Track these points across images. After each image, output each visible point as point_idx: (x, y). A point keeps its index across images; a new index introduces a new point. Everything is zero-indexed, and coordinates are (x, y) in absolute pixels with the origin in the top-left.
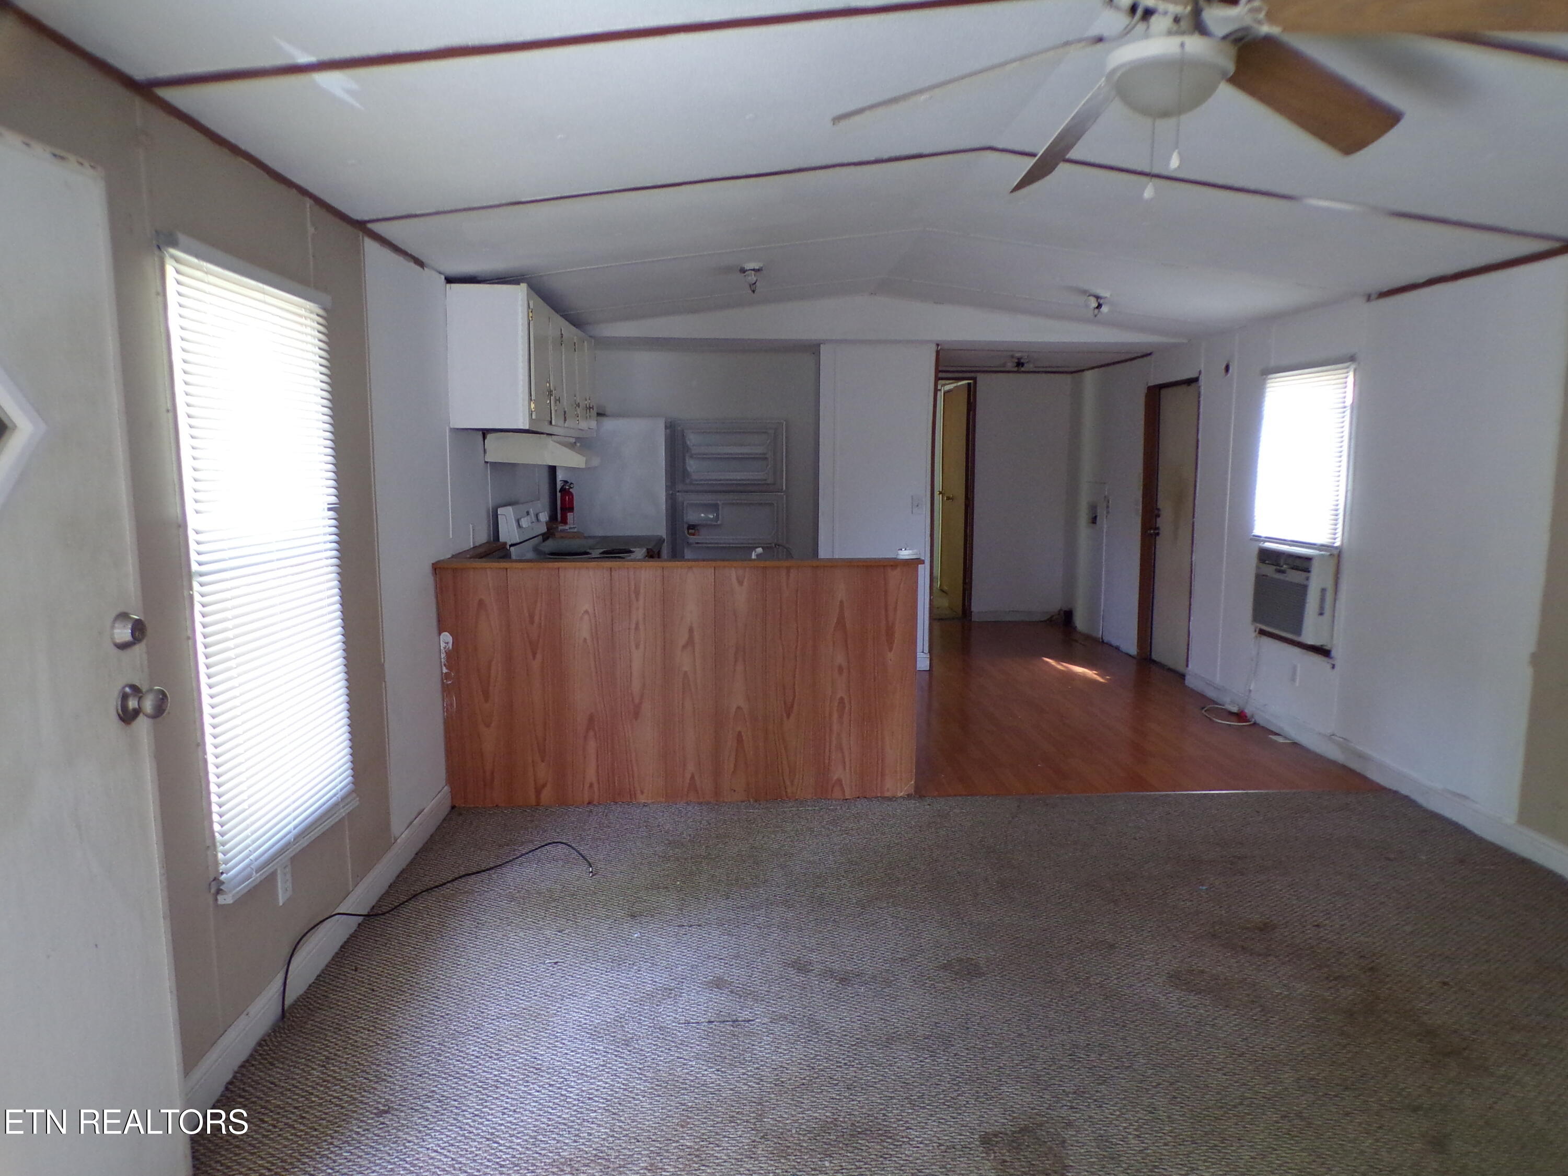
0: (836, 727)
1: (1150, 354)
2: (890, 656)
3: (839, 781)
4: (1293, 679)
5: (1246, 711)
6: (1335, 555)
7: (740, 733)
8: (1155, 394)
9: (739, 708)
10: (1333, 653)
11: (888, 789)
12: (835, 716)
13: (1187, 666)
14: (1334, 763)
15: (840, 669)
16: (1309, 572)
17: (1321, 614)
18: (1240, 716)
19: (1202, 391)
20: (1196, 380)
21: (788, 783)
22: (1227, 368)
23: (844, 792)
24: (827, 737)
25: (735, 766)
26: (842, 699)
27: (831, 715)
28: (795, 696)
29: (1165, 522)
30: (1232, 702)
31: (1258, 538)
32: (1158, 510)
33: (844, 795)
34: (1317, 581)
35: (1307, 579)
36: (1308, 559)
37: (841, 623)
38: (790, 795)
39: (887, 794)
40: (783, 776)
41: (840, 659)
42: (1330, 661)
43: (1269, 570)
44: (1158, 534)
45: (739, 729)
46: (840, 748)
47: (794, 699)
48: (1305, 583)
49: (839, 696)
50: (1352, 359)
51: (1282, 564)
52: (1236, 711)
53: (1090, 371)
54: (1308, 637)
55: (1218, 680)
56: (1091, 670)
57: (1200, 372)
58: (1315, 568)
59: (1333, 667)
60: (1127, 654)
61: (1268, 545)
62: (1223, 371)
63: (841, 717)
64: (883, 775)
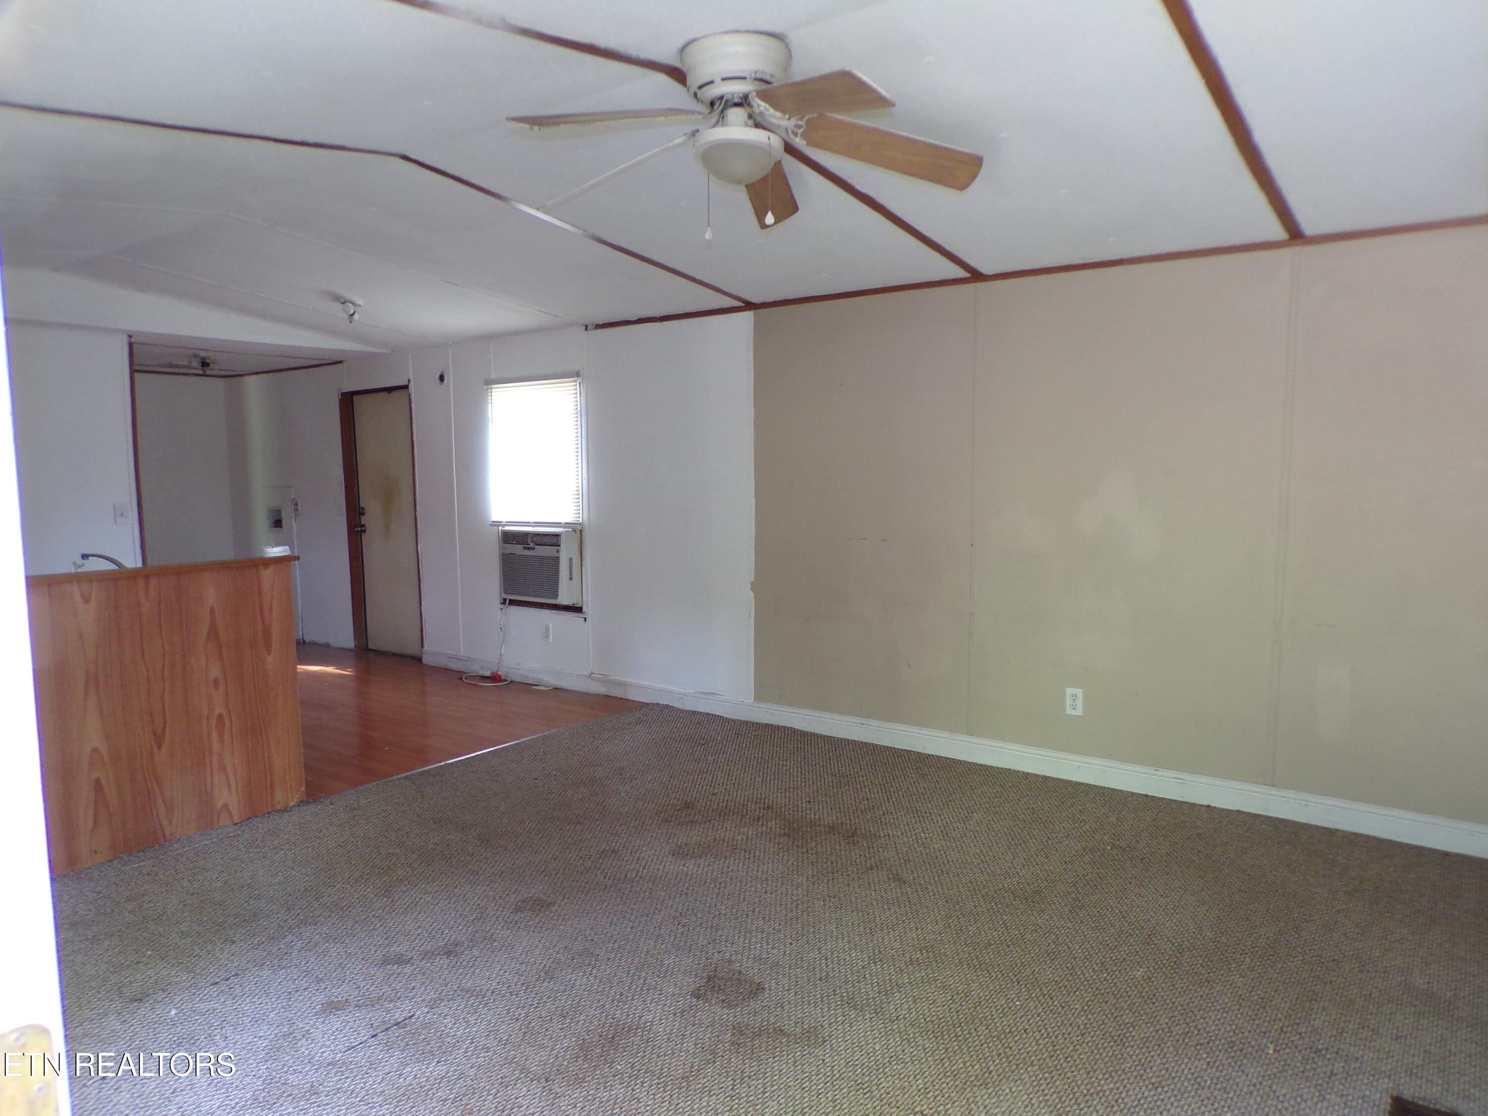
0: (216, 746)
1: (341, 362)
2: (270, 659)
3: (226, 806)
4: (547, 637)
5: (499, 673)
6: (578, 531)
7: (98, 780)
8: (348, 400)
9: (95, 750)
10: (584, 609)
11: (279, 802)
12: (215, 735)
13: (422, 646)
14: (598, 695)
15: (216, 683)
16: (559, 546)
17: (571, 579)
18: (495, 678)
19: (413, 397)
20: (406, 387)
21: (165, 823)
22: (442, 378)
23: (232, 817)
24: (208, 760)
25: (95, 822)
26: (220, 716)
27: (209, 734)
28: (165, 722)
29: (372, 518)
30: (482, 668)
31: (497, 524)
32: (363, 508)
33: (233, 821)
34: (566, 552)
35: (558, 551)
36: (557, 536)
37: (213, 632)
38: (168, 835)
39: (278, 807)
40: (158, 818)
41: (215, 672)
42: (583, 616)
43: (518, 549)
44: (364, 531)
45: (96, 776)
46: (223, 769)
47: (164, 727)
48: (557, 555)
49: (217, 712)
50: (578, 374)
51: (529, 542)
52: (489, 675)
53: (255, 376)
54: (563, 599)
55: (462, 652)
56: (327, 667)
57: (409, 381)
58: (563, 541)
59: (585, 619)
60: (341, 649)
61: (507, 528)
62: (438, 381)
63: (221, 735)
64: (272, 786)
